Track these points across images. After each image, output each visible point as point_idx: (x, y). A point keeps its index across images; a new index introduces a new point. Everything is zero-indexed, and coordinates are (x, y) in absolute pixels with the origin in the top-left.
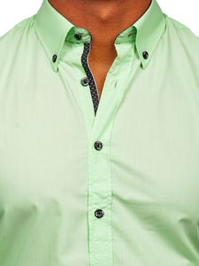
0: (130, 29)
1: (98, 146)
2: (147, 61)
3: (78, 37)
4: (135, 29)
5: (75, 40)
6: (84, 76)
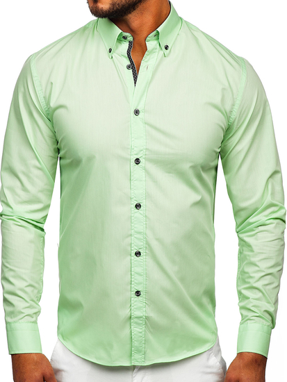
0: (155, 32)
1: (137, 112)
2: (168, 51)
3: (125, 38)
4: (158, 32)
5: (123, 39)
6: (129, 63)
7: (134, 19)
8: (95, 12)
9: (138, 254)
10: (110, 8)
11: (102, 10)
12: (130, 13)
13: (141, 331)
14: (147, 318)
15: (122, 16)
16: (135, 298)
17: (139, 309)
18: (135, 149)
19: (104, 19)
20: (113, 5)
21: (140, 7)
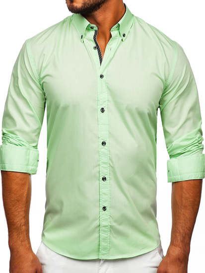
0: (117, 24)
1: (102, 76)
2: (125, 38)
3: (92, 28)
4: (119, 24)
5: (90, 29)
7: (99, 15)
8: (72, 9)
9: (104, 179)
10: (82, 7)
11: (76, 7)
12: (96, 10)
13: (107, 236)
14: (111, 227)
15: (91, 12)
16: (103, 212)
17: (105, 220)
18: (101, 100)
19: (77, 14)
20: (84, 4)
21: (104, 6)
